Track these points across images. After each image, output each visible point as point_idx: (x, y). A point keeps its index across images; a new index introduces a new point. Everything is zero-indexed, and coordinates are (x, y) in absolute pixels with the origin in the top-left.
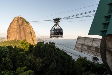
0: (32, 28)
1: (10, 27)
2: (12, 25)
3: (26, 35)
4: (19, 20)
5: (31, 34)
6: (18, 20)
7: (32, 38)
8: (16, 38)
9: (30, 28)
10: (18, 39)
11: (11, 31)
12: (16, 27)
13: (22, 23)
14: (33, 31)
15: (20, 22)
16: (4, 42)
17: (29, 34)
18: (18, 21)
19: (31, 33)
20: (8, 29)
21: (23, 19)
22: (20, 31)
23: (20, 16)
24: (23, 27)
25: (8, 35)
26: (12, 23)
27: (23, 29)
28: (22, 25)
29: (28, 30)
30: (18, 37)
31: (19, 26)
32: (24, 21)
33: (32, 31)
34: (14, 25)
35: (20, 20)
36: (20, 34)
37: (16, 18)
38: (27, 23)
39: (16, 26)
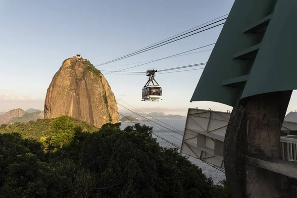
0: (109, 86)
1: (53, 84)
2: (59, 79)
3: (93, 105)
4: (77, 66)
5: (106, 102)
6: (72, 67)
7: (108, 112)
8: (68, 113)
9: (103, 86)
10: (71, 114)
11: (55, 93)
12: (69, 84)
13: (84, 74)
14: (112, 94)
15: (79, 70)
16: (36, 124)
17: (100, 102)
18: (72, 69)
19: (105, 98)
20: (49, 89)
21: (87, 62)
22: (78, 95)
23: (79, 56)
24: (86, 82)
25: (48, 105)
26: (58, 74)
27: (87, 88)
28: (83, 77)
29: (99, 91)
30: (72, 109)
31: (77, 82)
32: (89, 67)
33: (107, 94)
34: (64, 79)
35: (79, 65)
36: (77, 102)
37: (69, 61)
38: (97, 73)
39: (67, 82)
